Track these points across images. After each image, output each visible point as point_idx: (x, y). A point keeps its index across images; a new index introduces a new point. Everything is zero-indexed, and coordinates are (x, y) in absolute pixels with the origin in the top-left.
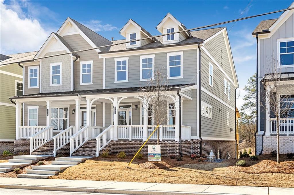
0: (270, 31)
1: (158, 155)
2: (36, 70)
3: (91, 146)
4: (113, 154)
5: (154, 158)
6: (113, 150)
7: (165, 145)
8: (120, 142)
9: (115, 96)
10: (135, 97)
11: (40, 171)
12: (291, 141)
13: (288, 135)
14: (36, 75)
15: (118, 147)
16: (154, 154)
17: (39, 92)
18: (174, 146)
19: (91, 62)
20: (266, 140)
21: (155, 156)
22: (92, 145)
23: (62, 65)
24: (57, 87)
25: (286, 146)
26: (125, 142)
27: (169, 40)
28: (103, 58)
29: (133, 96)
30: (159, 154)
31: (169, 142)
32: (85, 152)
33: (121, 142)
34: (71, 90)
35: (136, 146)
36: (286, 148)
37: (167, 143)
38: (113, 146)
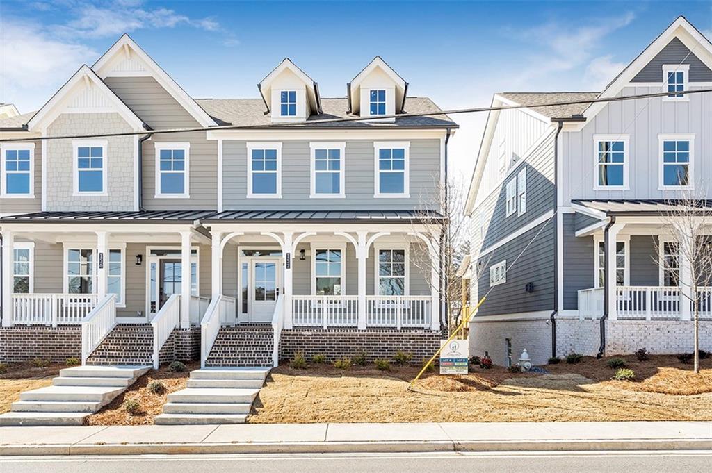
0: (586, 118)
1: (463, 362)
2: (25, 154)
3: (232, 341)
4: (285, 359)
5: (454, 367)
6: (284, 350)
7: (410, 339)
8: (303, 333)
9: (288, 229)
10: (335, 234)
11: (206, 406)
12: (658, 329)
13: (649, 318)
14: (25, 166)
15: (297, 344)
16: (452, 360)
17: (41, 207)
18: (431, 340)
19: (185, 147)
20: (612, 329)
21: (456, 364)
22: (237, 339)
23: (109, 147)
24: (93, 199)
25: (649, 341)
26: (315, 333)
27: (374, 114)
28: (217, 141)
29: (332, 231)
30: (466, 359)
31: (421, 332)
32: (235, 355)
33: (307, 333)
34: (135, 208)
35: (342, 341)
36: (650, 343)
37: (416, 334)
38: (285, 341)
